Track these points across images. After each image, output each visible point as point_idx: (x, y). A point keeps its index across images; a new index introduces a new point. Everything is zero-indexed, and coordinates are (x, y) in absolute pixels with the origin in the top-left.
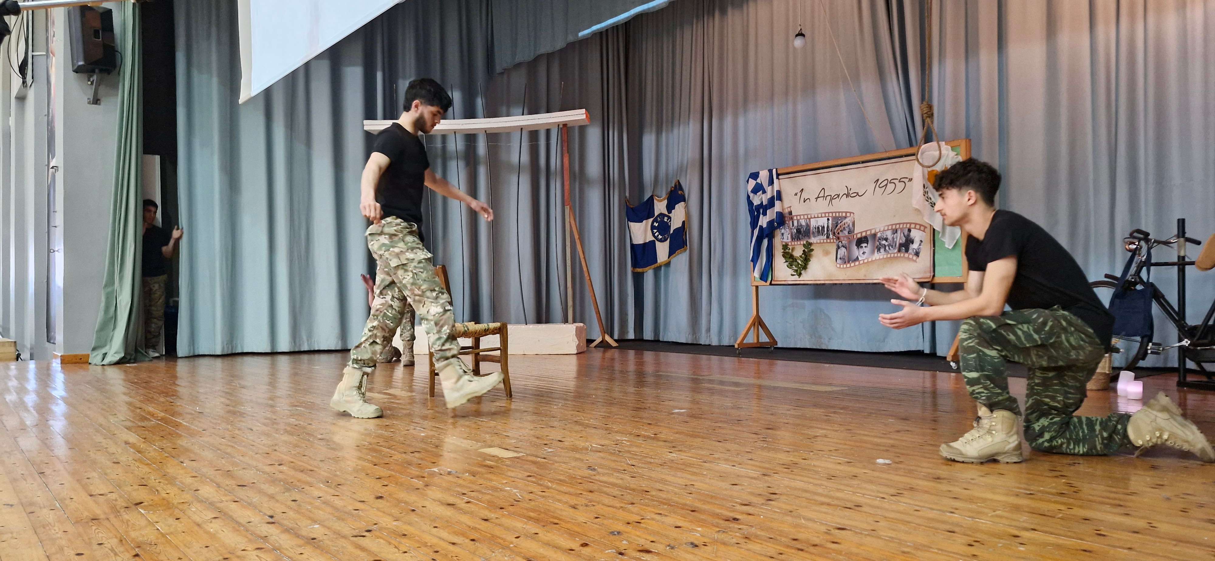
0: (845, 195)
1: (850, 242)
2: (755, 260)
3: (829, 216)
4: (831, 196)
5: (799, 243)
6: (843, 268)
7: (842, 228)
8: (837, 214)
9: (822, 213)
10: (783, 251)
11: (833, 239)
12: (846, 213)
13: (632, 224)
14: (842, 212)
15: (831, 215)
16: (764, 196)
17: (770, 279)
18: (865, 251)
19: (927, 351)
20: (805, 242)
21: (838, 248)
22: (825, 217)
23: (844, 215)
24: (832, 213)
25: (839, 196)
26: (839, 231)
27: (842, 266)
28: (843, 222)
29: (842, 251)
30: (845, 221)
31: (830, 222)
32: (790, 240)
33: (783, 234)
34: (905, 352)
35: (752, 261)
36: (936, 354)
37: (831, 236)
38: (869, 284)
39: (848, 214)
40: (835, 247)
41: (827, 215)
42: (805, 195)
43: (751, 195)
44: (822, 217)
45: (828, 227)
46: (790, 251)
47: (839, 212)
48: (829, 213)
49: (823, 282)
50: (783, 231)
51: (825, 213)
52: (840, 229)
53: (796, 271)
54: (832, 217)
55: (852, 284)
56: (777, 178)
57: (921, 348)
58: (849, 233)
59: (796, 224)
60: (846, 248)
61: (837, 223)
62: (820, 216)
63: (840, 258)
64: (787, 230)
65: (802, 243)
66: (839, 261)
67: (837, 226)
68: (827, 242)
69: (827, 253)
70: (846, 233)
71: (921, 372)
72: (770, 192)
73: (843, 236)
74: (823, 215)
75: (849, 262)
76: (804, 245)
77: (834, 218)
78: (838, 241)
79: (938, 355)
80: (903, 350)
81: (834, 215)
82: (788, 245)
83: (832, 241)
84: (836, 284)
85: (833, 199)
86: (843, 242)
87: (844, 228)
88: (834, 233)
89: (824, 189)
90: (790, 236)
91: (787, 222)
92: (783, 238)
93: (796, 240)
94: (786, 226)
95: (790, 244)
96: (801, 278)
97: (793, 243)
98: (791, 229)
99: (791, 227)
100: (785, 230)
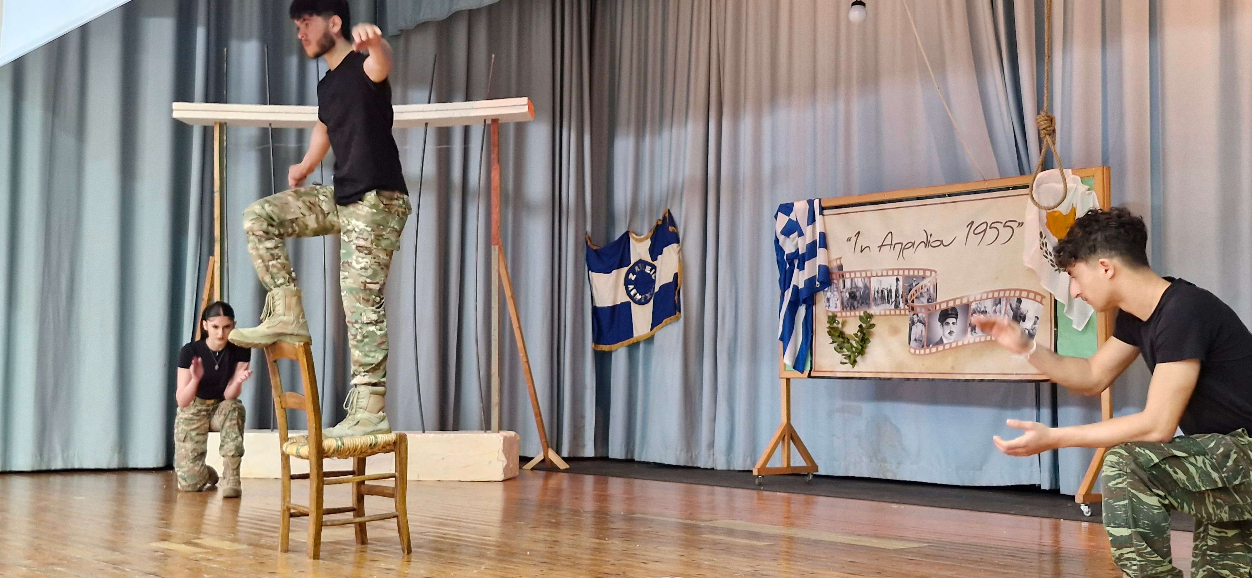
0: (923, 244)
1: (930, 315)
2: (785, 337)
3: (898, 275)
4: (902, 244)
5: (852, 313)
6: (920, 354)
7: (919, 293)
8: (911, 273)
9: (888, 270)
10: (828, 325)
11: (905, 309)
12: (925, 270)
13: (594, 276)
14: (919, 270)
15: (901, 272)
16: (800, 240)
17: (808, 368)
18: (952, 329)
19: (1046, 486)
20: (862, 313)
21: (913, 323)
22: (893, 275)
23: (921, 273)
24: (904, 270)
25: (913, 244)
26: (914, 297)
27: (917, 352)
28: (920, 285)
29: (918, 329)
30: (922, 283)
31: (901, 283)
32: (839, 309)
33: (828, 300)
34: (1012, 486)
35: (781, 339)
36: (1059, 490)
37: (902, 305)
38: (959, 380)
39: (928, 273)
40: (908, 322)
41: (896, 273)
42: (862, 242)
43: (780, 238)
44: (887, 275)
45: (897, 291)
46: (840, 326)
47: (914, 269)
48: (898, 270)
49: (888, 376)
50: (828, 294)
51: (893, 270)
52: (916, 295)
53: (849, 357)
54: (903, 276)
55: (933, 380)
56: (821, 213)
57: (1034, 481)
58: (928, 302)
59: (848, 284)
60: (924, 324)
61: (911, 285)
62: (885, 273)
63: (915, 340)
64: (836, 293)
65: (857, 313)
66: (913, 343)
67: (910, 290)
68: (895, 315)
69: (895, 331)
70: (924, 300)
71: (1037, 520)
72: (810, 234)
73: (919, 306)
74: (890, 273)
75: (928, 346)
76: (861, 318)
77: (906, 278)
78: (912, 313)
79: (1062, 492)
80: (1009, 484)
81: (906, 273)
82: (836, 316)
83: (903, 312)
84: (908, 379)
85: (904, 249)
86: (920, 315)
87: (921, 293)
88: (907, 301)
89: (891, 232)
90: (839, 303)
91: (835, 281)
92: (829, 306)
93: (848, 309)
94: (834, 286)
95: (839, 314)
96: (856, 368)
97: (844, 314)
98: (841, 292)
99: (842, 290)
100: (833, 293)
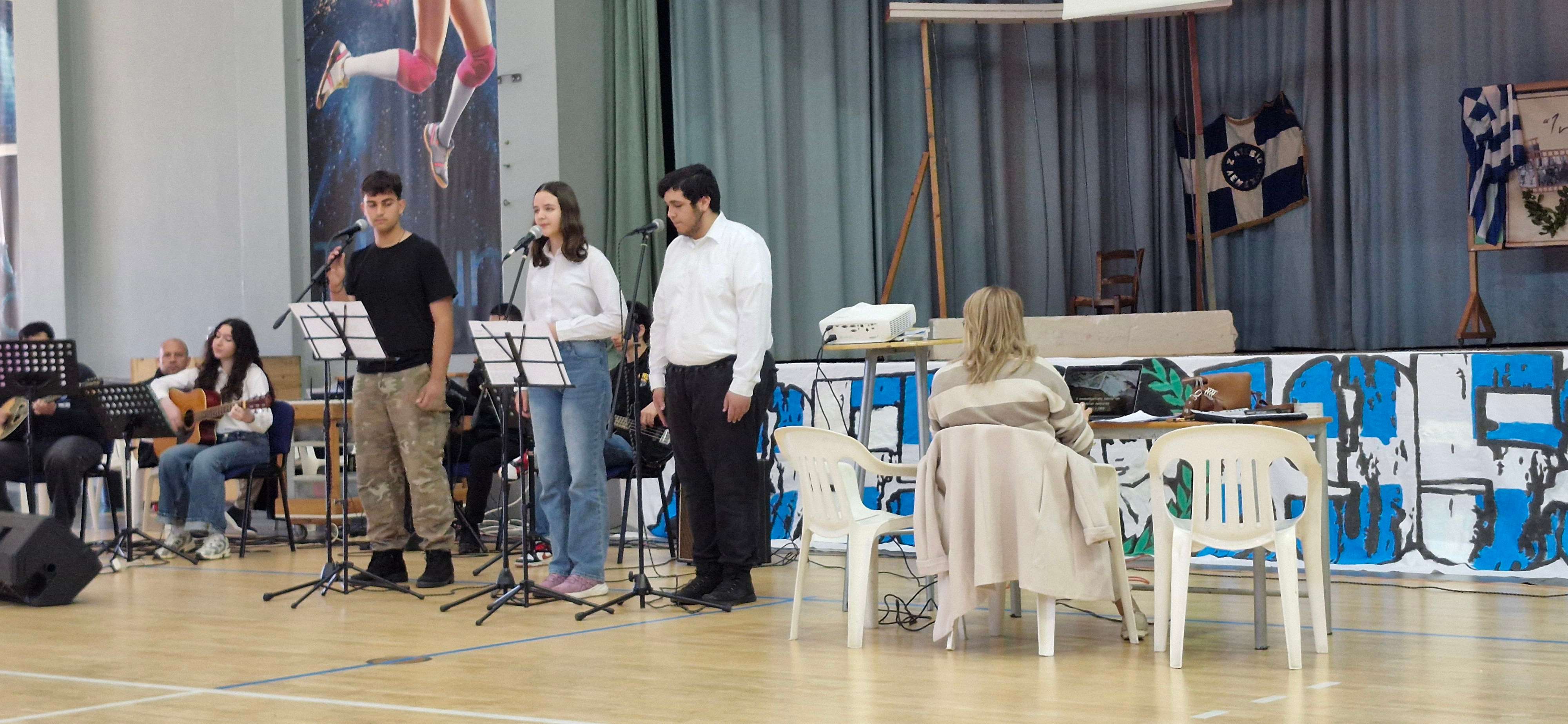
2: (1478, 214)
5: (1550, 189)
10: (1524, 200)
16: (1494, 123)
17: (1501, 240)
20: (1561, 188)
32: (1535, 185)
33: (1523, 177)
35: (1474, 214)
42: (1560, 123)
43: (1469, 122)
46: (1536, 200)
50: (1523, 172)
53: (1545, 228)
56: (1514, 97)
59: (1545, 161)
64: (1531, 171)
65: (1555, 188)
72: (1504, 117)
76: (1560, 192)
82: (1532, 192)
90: (1534, 180)
91: (1531, 160)
92: (1524, 183)
93: (1546, 184)
94: (1529, 166)
95: (1535, 190)
96: (1556, 237)
97: (1540, 189)
98: (1537, 170)
99: (1537, 167)
100: (1527, 171)
